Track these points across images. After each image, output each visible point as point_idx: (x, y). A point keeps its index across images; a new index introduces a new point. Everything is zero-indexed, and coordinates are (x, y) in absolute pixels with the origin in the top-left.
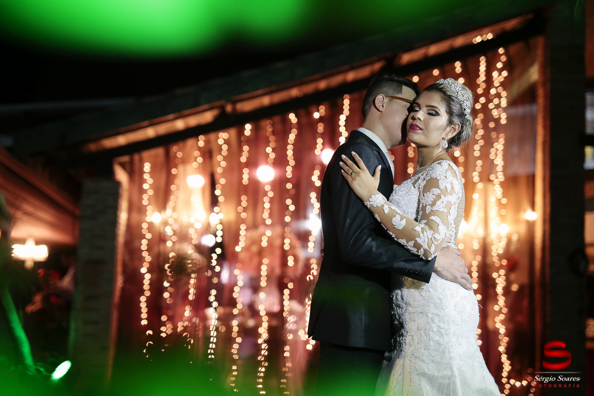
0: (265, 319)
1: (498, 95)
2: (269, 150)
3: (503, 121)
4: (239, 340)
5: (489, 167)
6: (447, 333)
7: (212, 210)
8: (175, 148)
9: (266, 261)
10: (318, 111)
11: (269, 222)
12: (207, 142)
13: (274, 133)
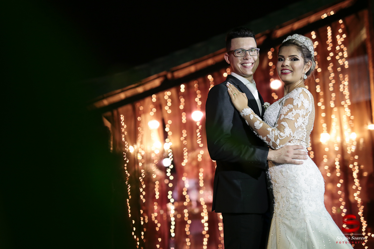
0: (205, 207)
1: (341, 50)
2: (197, 100)
3: (347, 66)
4: (189, 222)
5: (340, 97)
6: (300, 198)
7: (165, 142)
8: (138, 105)
9: (202, 170)
10: (226, 72)
11: (201, 145)
12: (158, 99)
13: (199, 89)
